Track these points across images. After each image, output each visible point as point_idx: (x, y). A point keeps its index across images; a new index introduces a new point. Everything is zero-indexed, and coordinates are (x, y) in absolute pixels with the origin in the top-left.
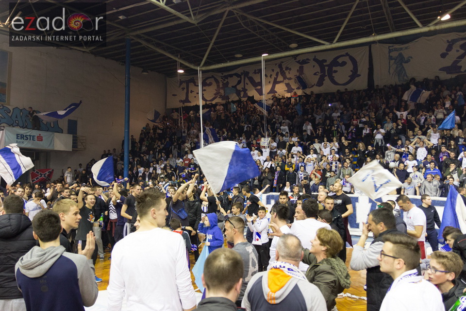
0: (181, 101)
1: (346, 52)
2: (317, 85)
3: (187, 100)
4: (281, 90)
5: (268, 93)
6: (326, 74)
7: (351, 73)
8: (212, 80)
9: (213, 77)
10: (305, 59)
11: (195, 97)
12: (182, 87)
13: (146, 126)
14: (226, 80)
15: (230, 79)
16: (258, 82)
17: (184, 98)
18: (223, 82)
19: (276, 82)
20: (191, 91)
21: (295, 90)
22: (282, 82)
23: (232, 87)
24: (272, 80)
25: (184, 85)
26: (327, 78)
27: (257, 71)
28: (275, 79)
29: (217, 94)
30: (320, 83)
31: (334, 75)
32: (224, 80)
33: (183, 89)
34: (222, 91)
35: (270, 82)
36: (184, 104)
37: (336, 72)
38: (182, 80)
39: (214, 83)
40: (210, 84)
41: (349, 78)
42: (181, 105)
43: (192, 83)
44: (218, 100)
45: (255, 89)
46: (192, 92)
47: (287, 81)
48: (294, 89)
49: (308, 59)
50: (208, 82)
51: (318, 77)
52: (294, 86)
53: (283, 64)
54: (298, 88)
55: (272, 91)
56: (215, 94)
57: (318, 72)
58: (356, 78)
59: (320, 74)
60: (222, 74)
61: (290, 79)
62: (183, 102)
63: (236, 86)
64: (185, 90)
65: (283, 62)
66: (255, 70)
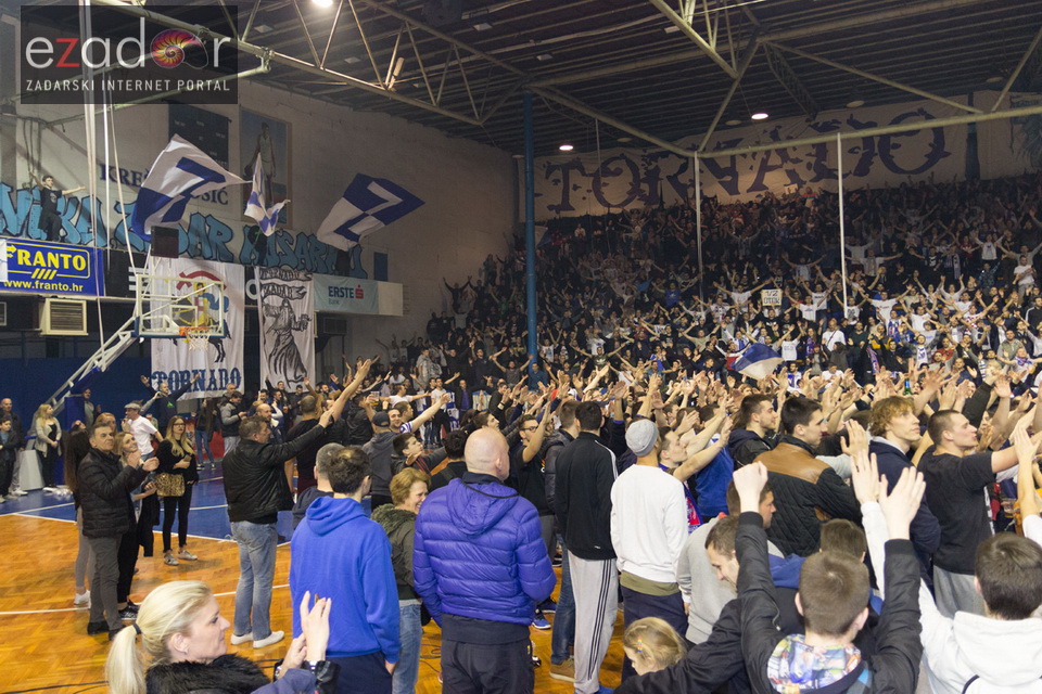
0: (551, 208)
1: (919, 107)
2: (855, 174)
3: (566, 205)
4: (778, 183)
5: (748, 191)
6: (876, 151)
7: (930, 150)
8: (622, 164)
9: (622, 156)
10: (830, 120)
11: (584, 198)
12: (552, 177)
13: (488, 260)
14: (654, 164)
15: (661, 162)
16: (726, 168)
17: (558, 201)
18: (646, 168)
19: (765, 168)
20: (575, 185)
21: (809, 184)
22: (781, 167)
23: (669, 177)
24: (757, 164)
25: (558, 174)
26: (877, 160)
27: (722, 146)
28: (764, 162)
29: (635, 192)
30: (862, 169)
31: (892, 152)
32: (650, 164)
33: (556, 182)
34: (645, 187)
35: (751, 168)
36: (558, 212)
37: (897, 146)
38: (553, 163)
39: (627, 171)
40: (618, 173)
41: (926, 159)
42: (553, 214)
43: (576, 170)
44: (637, 205)
45: (720, 183)
46: (576, 188)
47: (789, 166)
48: (805, 183)
49: (835, 121)
50: (612, 167)
51: (859, 156)
52: (806, 175)
53: (780, 131)
54: (815, 180)
55: (758, 185)
56: (629, 193)
57: (858, 148)
58: (941, 160)
59: (861, 152)
60: (645, 151)
61: (797, 161)
62: (558, 209)
63: (676, 176)
64: (561, 185)
65: (780, 127)
66: (719, 144)
